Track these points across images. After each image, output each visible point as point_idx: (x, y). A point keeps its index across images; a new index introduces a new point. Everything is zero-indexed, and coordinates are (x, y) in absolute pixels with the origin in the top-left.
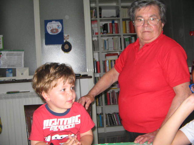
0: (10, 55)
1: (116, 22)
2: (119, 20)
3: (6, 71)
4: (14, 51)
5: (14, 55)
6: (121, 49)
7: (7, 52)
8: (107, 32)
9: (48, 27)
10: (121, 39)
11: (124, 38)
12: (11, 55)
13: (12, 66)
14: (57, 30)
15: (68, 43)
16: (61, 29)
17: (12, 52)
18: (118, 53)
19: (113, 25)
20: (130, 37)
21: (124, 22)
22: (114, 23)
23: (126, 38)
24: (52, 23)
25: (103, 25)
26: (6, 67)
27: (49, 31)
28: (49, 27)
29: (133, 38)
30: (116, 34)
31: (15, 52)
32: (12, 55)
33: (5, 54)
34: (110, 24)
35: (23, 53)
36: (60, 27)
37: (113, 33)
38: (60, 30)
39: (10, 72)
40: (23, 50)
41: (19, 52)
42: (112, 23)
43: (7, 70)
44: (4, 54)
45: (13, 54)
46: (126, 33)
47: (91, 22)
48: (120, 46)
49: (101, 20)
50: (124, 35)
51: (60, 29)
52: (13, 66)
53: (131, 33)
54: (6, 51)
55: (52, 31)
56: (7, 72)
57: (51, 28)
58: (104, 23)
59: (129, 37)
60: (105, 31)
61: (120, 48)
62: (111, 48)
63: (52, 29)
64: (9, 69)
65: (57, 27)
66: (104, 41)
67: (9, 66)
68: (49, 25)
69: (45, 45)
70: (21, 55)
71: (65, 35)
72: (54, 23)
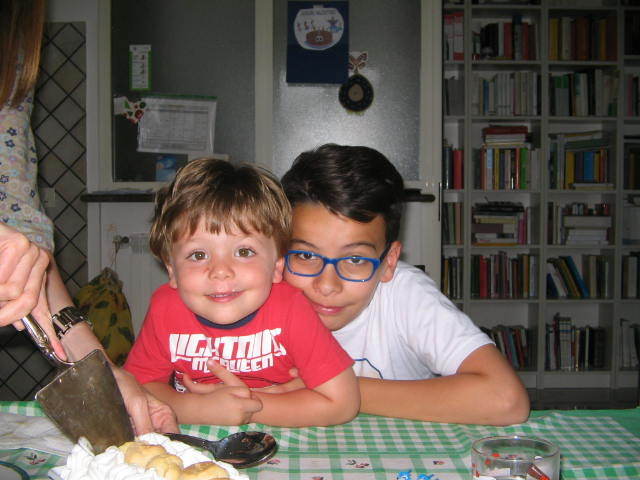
0: (171, 111)
1: (527, 20)
2: (537, 14)
3: (157, 161)
4: (184, 97)
5: (185, 112)
6: (539, 113)
7: (163, 101)
8: (495, 54)
9: (299, 25)
10: (539, 78)
11: (550, 74)
12: (175, 111)
13: (174, 146)
14: (327, 36)
15: (361, 81)
16: (341, 32)
17: (179, 102)
18: (528, 125)
19: (518, 28)
20: (572, 73)
21: (556, 20)
22: (521, 24)
23: (559, 78)
24: (312, 13)
25: (482, 30)
26: (157, 151)
27: (301, 39)
28: (302, 26)
29: (583, 78)
30: (525, 62)
31: (188, 103)
32: (178, 110)
33: (157, 108)
34: (506, 25)
35: (212, 107)
36: (337, 25)
37: (513, 58)
38: (337, 37)
39: (168, 166)
40: (213, 98)
41: (200, 104)
42: (513, 25)
43: (160, 158)
44: (153, 105)
45: (181, 109)
46: (560, 58)
47: (443, 18)
48: (535, 104)
49: (476, 13)
50: (551, 67)
51: (337, 31)
52: (180, 147)
53: (576, 59)
54: (160, 97)
55: (311, 38)
56: (160, 165)
57: (307, 28)
58: (486, 22)
59: (569, 75)
60: (488, 50)
61: (535, 112)
62: (506, 107)
63: (311, 30)
64: (166, 156)
65: (327, 26)
66: (482, 82)
67: (166, 146)
68: (301, 17)
69: (286, 84)
70: (207, 113)
71: (355, 54)
72: (318, 13)
